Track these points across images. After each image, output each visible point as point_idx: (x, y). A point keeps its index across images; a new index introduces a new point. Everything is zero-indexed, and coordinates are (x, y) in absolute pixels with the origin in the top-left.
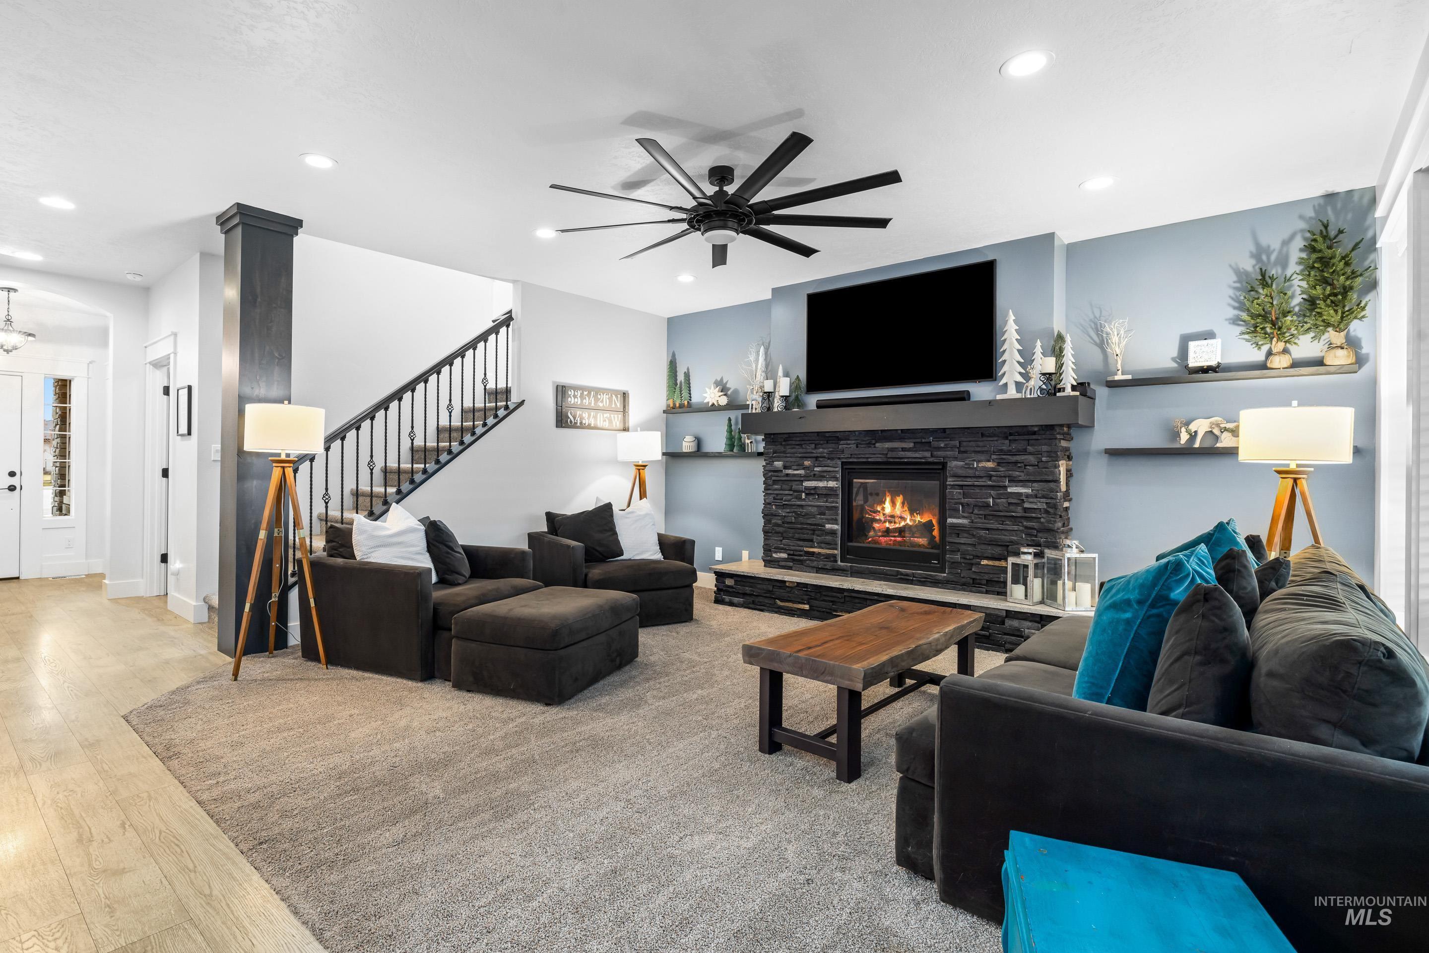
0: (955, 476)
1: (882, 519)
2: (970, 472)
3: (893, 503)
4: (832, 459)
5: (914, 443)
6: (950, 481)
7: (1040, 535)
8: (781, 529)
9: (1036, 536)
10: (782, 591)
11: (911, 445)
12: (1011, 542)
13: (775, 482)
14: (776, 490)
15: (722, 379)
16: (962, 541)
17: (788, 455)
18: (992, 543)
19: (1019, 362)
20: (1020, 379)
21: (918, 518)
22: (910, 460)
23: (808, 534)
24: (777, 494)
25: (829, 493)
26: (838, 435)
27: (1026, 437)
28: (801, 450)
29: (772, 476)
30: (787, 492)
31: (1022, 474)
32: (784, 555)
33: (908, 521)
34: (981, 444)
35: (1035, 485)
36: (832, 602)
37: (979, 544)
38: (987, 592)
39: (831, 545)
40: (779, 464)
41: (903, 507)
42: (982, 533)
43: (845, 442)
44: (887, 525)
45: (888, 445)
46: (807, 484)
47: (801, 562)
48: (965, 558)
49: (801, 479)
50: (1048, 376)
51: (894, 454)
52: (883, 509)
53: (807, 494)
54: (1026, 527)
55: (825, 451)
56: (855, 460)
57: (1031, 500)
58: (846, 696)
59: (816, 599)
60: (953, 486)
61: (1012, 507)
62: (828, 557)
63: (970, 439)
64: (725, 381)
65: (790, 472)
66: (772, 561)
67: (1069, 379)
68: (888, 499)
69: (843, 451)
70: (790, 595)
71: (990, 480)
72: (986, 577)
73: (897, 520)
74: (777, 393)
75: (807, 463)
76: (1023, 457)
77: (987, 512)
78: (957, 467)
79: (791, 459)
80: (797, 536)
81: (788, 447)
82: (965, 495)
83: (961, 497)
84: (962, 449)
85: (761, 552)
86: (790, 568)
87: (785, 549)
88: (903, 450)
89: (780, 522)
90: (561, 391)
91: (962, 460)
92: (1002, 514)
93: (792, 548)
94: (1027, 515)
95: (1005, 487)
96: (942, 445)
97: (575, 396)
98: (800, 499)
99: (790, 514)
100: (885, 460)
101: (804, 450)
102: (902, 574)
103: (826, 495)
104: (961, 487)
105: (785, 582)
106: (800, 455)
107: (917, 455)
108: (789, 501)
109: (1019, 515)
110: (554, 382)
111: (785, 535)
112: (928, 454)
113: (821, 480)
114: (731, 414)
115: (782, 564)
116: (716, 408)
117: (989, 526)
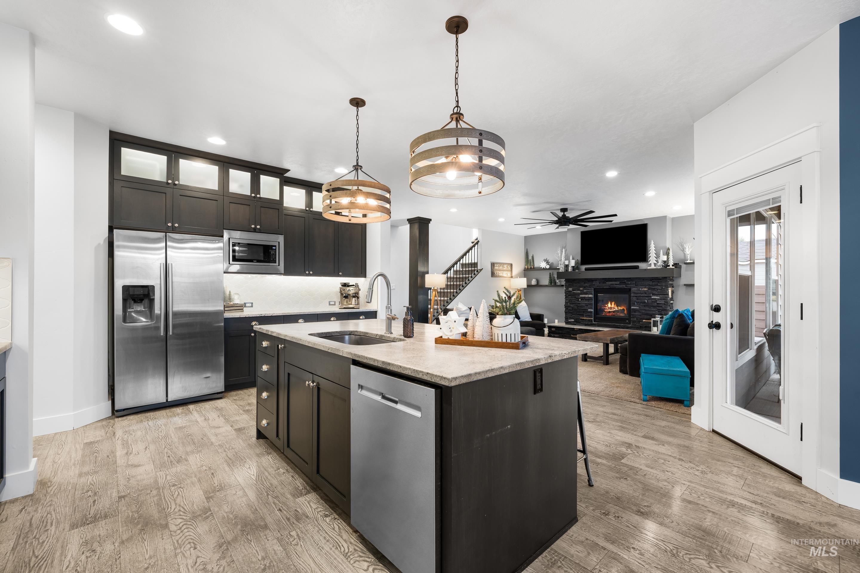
0: (634, 293)
1: (607, 308)
2: (639, 292)
3: (611, 303)
4: (591, 287)
5: (620, 282)
6: (632, 295)
7: (662, 311)
8: (571, 311)
9: (661, 312)
11: (619, 283)
12: (653, 314)
13: (569, 295)
14: (570, 298)
15: (547, 259)
16: (636, 314)
18: (646, 314)
19: (655, 257)
20: (656, 262)
21: (620, 308)
22: (618, 288)
23: (582, 313)
24: (570, 300)
25: (590, 299)
26: (593, 279)
27: (658, 280)
28: (579, 284)
29: (568, 293)
30: (574, 299)
31: (656, 292)
32: (573, 320)
33: (616, 309)
34: (643, 283)
35: (661, 296)
37: (642, 315)
38: (645, 330)
39: (591, 316)
40: (570, 289)
41: (615, 304)
42: (643, 311)
43: (595, 282)
44: (609, 310)
45: (610, 283)
46: (581, 296)
47: (579, 322)
49: (579, 294)
50: (665, 262)
51: (613, 286)
52: (608, 305)
53: (581, 299)
54: (658, 309)
55: (588, 285)
56: (599, 288)
57: (659, 300)
58: (605, 344)
60: (633, 296)
61: (653, 303)
62: (589, 320)
63: (639, 281)
65: (575, 292)
66: (569, 322)
67: (671, 263)
68: (609, 302)
70: (576, 333)
71: (646, 294)
72: (645, 325)
74: (570, 265)
75: (581, 289)
76: (656, 287)
77: (645, 304)
79: (576, 288)
80: (577, 313)
81: (574, 283)
82: (637, 299)
84: (636, 284)
85: (564, 320)
86: (575, 324)
87: (573, 318)
88: (616, 284)
89: (571, 309)
90: (493, 265)
91: (636, 288)
92: (650, 305)
93: (576, 318)
94: (658, 305)
95: (651, 297)
96: (629, 283)
97: (497, 266)
98: (579, 301)
99: (575, 306)
100: (609, 288)
102: (616, 325)
103: (588, 300)
104: (636, 296)
105: (574, 328)
106: (579, 286)
107: (621, 286)
108: (575, 302)
109: (655, 305)
110: (491, 262)
112: (625, 286)
114: (551, 271)
115: (572, 323)
116: (545, 269)
117: (645, 309)
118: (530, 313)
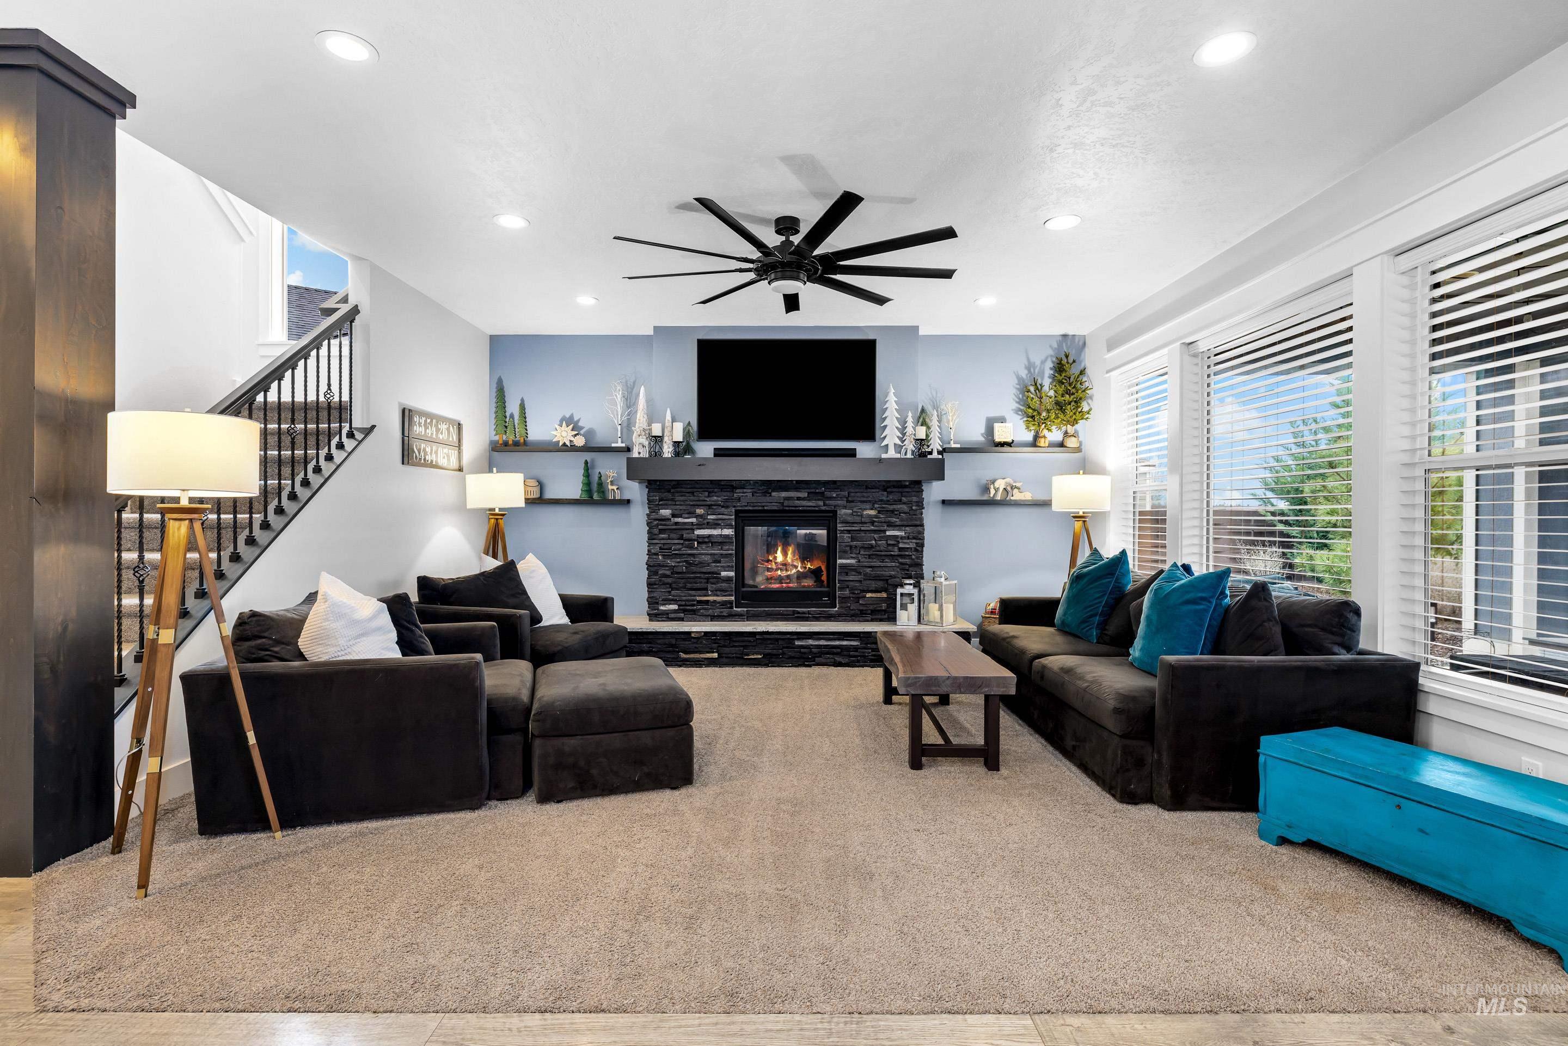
0: (845, 522)
1: (774, 567)
2: (858, 519)
3: (785, 553)
4: (727, 507)
5: (809, 493)
6: (840, 527)
7: (911, 569)
8: (670, 580)
9: (908, 570)
10: (687, 643)
11: (806, 495)
12: (891, 576)
13: (661, 531)
14: (663, 539)
15: (572, 417)
16: (851, 578)
17: (677, 503)
18: (877, 578)
19: (897, 428)
20: (899, 442)
21: (808, 565)
22: (805, 508)
23: (701, 582)
24: (664, 544)
25: (723, 541)
26: (734, 484)
27: (902, 490)
28: (692, 498)
29: (658, 525)
30: (676, 541)
31: (897, 520)
32: (675, 607)
33: (799, 569)
34: (865, 495)
35: (907, 528)
36: (741, 646)
37: (864, 579)
38: (872, 620)
39: (723, 591)
40: (666, 512)
41: (794, 556)
42: (868, 570)
43: (741, 490)
44: (779, 573)
45: (784, 494)
46: (698, 532)
47: (694, 612)
48: (854, 593)
49: (692, 527)
50: (920, 442)
51: (791, 503)
52: (775, 558)
53: (698, 543)
54: (902, 564)
55: (719, 499)
56: (751, 508)
57: (905, 541)
59: (725, 646)
60: (842, 532)
61: (890, 548)
62: (724, 604)
63: (857, 490)
64: (576, 419)
65: (680, 520)
66: (659, 614)
67: (936, 445)
68: (780, 549)
69: (739, 500)
70: (697, 646)
71: (873, 525)
72: (871, 607)
73: (788, 567)
74: (666, 439)
75: (700, 511)
76: (897, 507)
77: (871, 552)
78: (846, 514)
79: (681, 507)
80: (689, 586)
81: (677, 495)
82: (853, 539)
83: (850, 540)
84: (850, 499)
85: (645, 606)
86: (682, 619)
87: (676, 600)
88: (799, 499)
89: (668, 573)
90: (407, 415)
91: (851, 508)
92: (883, 553)
93: (684, 598)
94: (903, 553)
95: (884, 531)
96: (834, 495)
97: (420, 425)
98: (692, 547)
99: (681, 564)
100: (781, 508)
101: (696, 498)
102: (798, 613)
103: (721, 543)
104: (849, 531)
105: (690, 633)
106: (691, 503)
107: (810, 504)
108: (679, 550)
109: (896, 553)
110: (400, 404)
111: (674, 586)
112: (821, 503)
113: (715, 528)
114: (588, 456)
115: (672, 616)
116: (573, 448)
117: (873, 564)
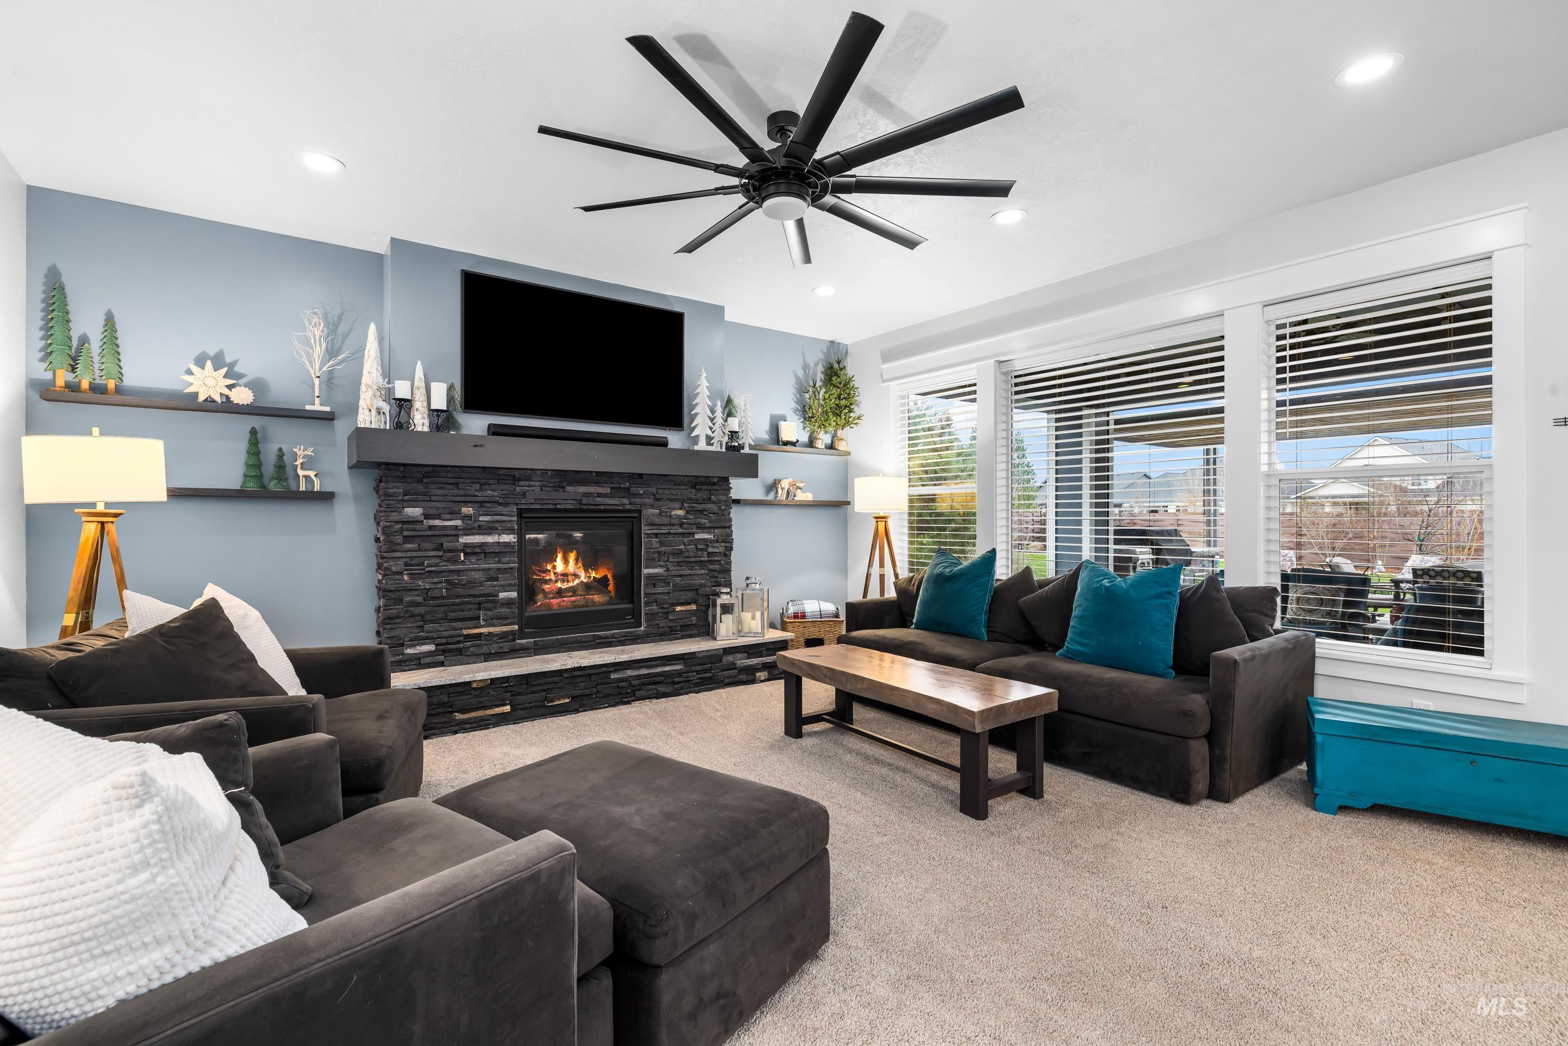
0: (652, 524)
1: (552, 577)
2: (666, 520)
3: (566, 561)
4: (507, 505)
5: (611, 488)
6: (645, 529)
7: (720, 576)
8: (421, 610)
9: (717, 578)
10: (465, 697)
11: (609, 491)
12: (701, 585)
13: (407, 539)
14: (410, 550)
16: (660, 590)
17: (433, 498)
18: (688, 588)
19: (708, 417)
20: (708, 433)
21: (593, 574)
22: (607, 507)
23: (470, 610)
24: (411, 558)
25: (500, 551)
26: (517, 473)
27: (710, 487)
28: (456, 492)
29: (397, 530)
30: (432, 553)
31: (707, 521)
32: (431, 647)
33: (583, 579)
34: (674, 492)
35: (716, 531)
36: (545, 690)
37: (674, 591)
38: (683, 637)
39: (503, 619)
40: (414, 512)
41: (576, 563)
42: (678, 580)
43: (527, 483)
44: (559, 585)
45: (582, 489)
46: (464, 540)
47: (460, 652)
48: (663, 608)
49: (455, 533)
50: (732, 435)
51: (590, 500)
52: (554, 567)
53: (465, 554)
54: (711, 570)
55: (496, 494)
56: (538, 507)
57: (716, 545)
59: (519, 694)
60: (648, 535)
61: (699, 553)
62: (503, 636)
63: (665, 487)
64: (228, 360)
65: (437, 522)
66: (405, 661)
67: (748, 439)
68: (560, 556)
69: (524, 495)
70: (482, 699)
71: (682, 527)
72: (682, 623)
73: (570, 578)
74: (418, 404)
75: (467, 510)
76: (709, 506)
77: (680, 559)
78: (653, 515)
79: (438, 505)
80: (452, 615)
81: (431, 486)
82: (661, 544)
83: (658, 546)
84: (658, 497)
86: (441, 665)
87: (432, 638)
88: (599, 495)
89: (420, 599)
91: (659, 508)
92: (693, 559)
93: (445, 634)
94: (712, 559)
95: (693, 534)
96: (642, 492)
98: (456, 561)
99: (440, 586)
100: (578, 507)
101: (459, 492)
102: (600, 637)
103: (499, 554)
104: (656, 535)
105: (469, 683)
106: (456, 499)
107: (613, 502)
108: (436, 565)
109: (706, 559)
111: (428, 617)
112: (626, 501)
113: (489, 534)
114: (256, 422)
115: (427, 660)
116: (228, 407)
117: (682, 573)
118: (285, 651)
